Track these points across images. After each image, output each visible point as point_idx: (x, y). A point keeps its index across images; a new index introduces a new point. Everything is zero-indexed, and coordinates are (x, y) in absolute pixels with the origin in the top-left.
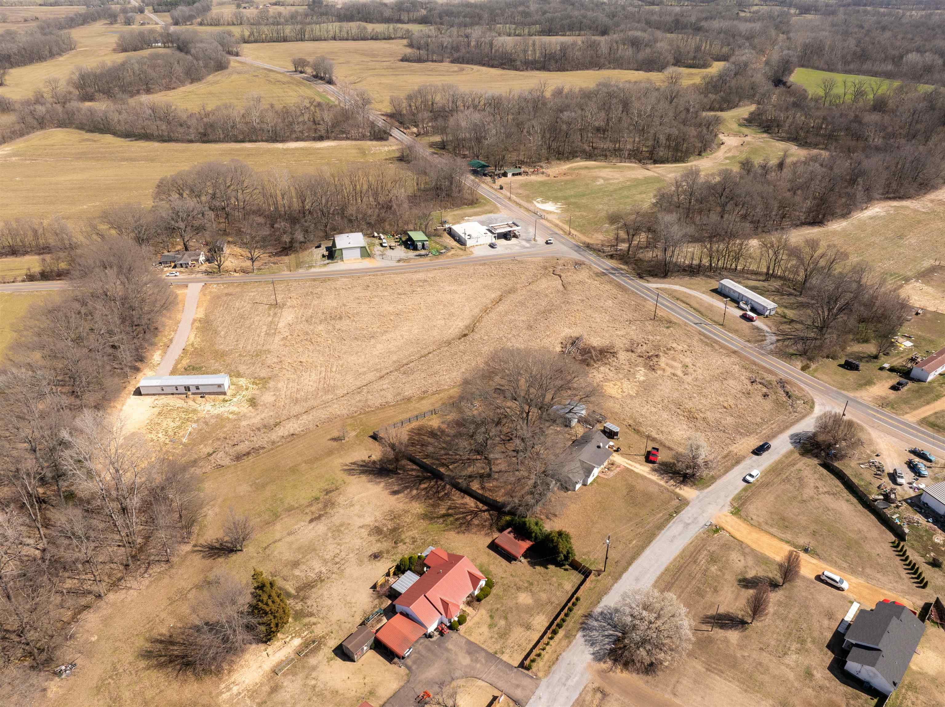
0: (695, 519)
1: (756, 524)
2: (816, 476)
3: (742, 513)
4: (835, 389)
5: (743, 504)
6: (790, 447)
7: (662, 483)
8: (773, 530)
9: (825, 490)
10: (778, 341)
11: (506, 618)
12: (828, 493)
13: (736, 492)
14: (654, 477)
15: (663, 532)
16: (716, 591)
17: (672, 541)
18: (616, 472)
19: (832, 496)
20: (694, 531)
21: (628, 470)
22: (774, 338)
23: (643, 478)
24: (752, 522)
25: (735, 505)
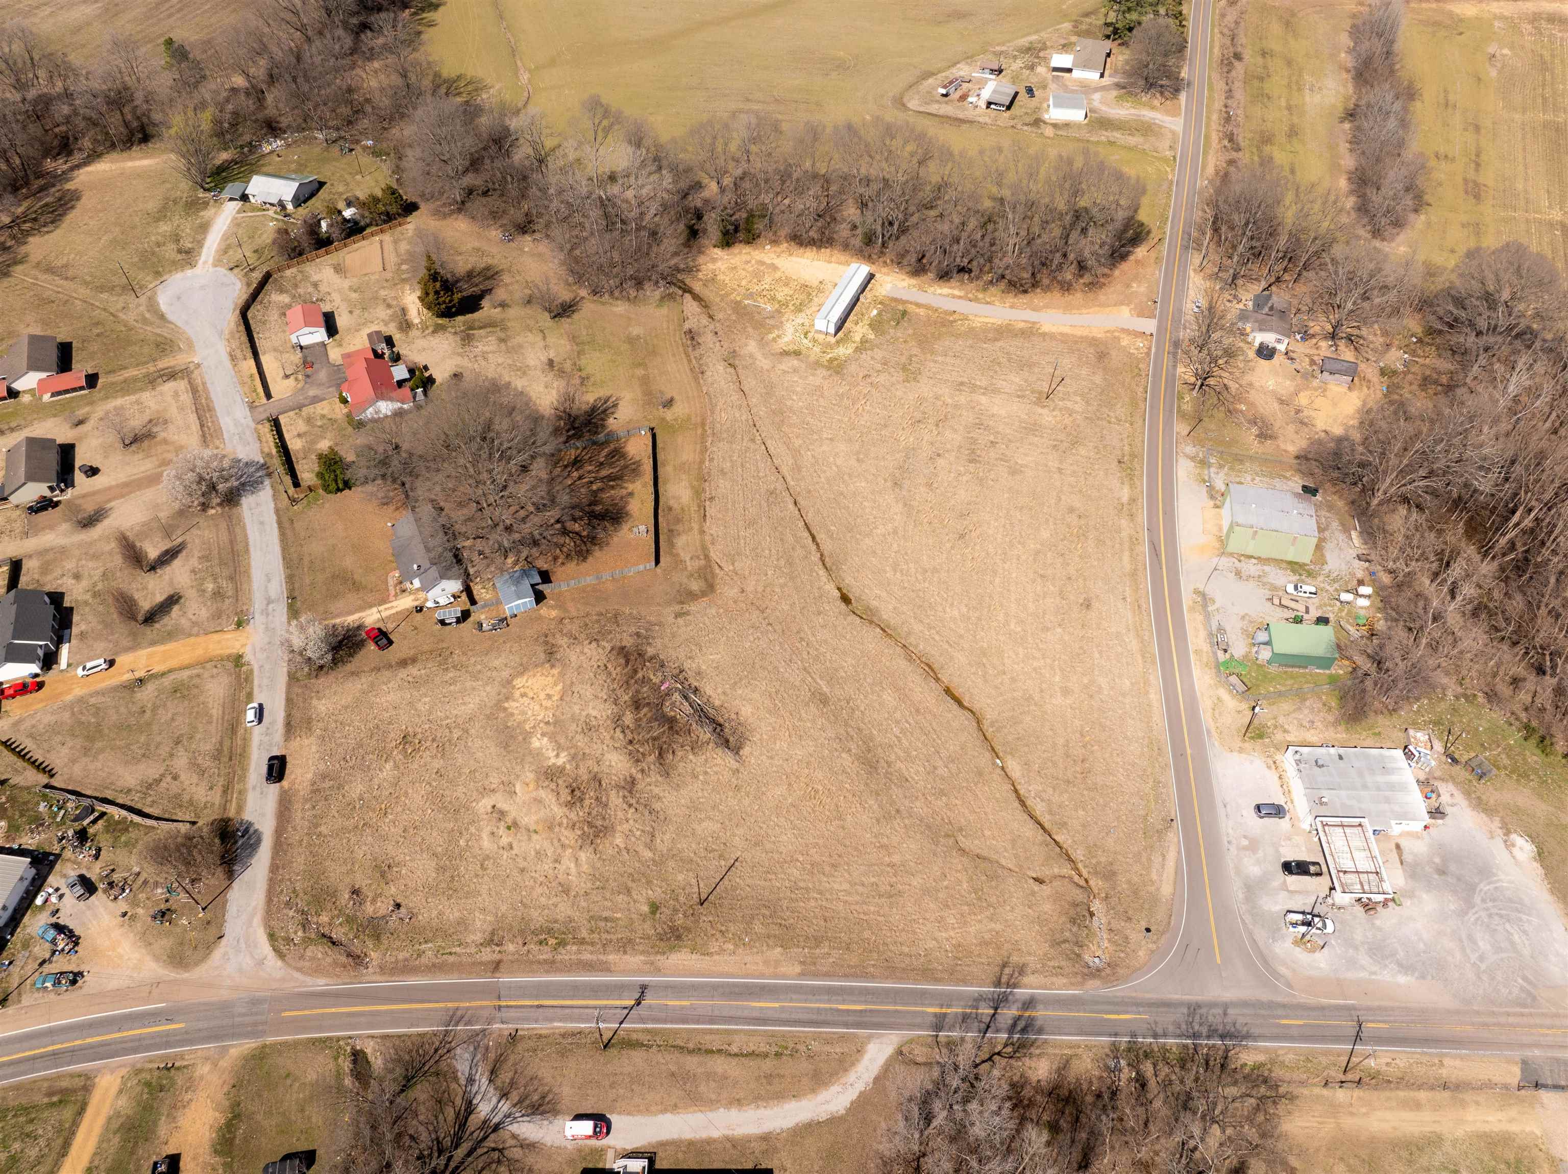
0: (268, 615)
1: (208, 665)
2: (186, 797)
3: (230, 665)
4: (270, 1040)
5: (238, 676)
6: (248, 816)
7: (338, 621)
8: (185, 674)
9: (163, 784)
10: (470, 1108)
11: (321, 427)
12: (158, 781)
13: (256, 682)
14: (351, 619)
15: (283, 576)
16: (193, 571)
17: (267, 575)
18: (391, 588)
19: (150, 781)
20: (258, 604)
21: (384, 601)
22: (484, 1109)
23: (361, 609)
24: (213, 663)
25: (244, 668)
